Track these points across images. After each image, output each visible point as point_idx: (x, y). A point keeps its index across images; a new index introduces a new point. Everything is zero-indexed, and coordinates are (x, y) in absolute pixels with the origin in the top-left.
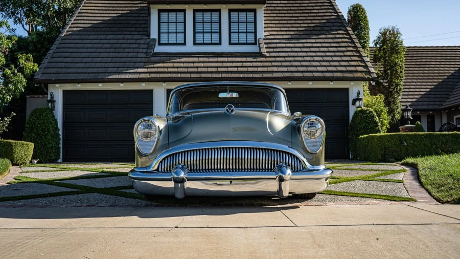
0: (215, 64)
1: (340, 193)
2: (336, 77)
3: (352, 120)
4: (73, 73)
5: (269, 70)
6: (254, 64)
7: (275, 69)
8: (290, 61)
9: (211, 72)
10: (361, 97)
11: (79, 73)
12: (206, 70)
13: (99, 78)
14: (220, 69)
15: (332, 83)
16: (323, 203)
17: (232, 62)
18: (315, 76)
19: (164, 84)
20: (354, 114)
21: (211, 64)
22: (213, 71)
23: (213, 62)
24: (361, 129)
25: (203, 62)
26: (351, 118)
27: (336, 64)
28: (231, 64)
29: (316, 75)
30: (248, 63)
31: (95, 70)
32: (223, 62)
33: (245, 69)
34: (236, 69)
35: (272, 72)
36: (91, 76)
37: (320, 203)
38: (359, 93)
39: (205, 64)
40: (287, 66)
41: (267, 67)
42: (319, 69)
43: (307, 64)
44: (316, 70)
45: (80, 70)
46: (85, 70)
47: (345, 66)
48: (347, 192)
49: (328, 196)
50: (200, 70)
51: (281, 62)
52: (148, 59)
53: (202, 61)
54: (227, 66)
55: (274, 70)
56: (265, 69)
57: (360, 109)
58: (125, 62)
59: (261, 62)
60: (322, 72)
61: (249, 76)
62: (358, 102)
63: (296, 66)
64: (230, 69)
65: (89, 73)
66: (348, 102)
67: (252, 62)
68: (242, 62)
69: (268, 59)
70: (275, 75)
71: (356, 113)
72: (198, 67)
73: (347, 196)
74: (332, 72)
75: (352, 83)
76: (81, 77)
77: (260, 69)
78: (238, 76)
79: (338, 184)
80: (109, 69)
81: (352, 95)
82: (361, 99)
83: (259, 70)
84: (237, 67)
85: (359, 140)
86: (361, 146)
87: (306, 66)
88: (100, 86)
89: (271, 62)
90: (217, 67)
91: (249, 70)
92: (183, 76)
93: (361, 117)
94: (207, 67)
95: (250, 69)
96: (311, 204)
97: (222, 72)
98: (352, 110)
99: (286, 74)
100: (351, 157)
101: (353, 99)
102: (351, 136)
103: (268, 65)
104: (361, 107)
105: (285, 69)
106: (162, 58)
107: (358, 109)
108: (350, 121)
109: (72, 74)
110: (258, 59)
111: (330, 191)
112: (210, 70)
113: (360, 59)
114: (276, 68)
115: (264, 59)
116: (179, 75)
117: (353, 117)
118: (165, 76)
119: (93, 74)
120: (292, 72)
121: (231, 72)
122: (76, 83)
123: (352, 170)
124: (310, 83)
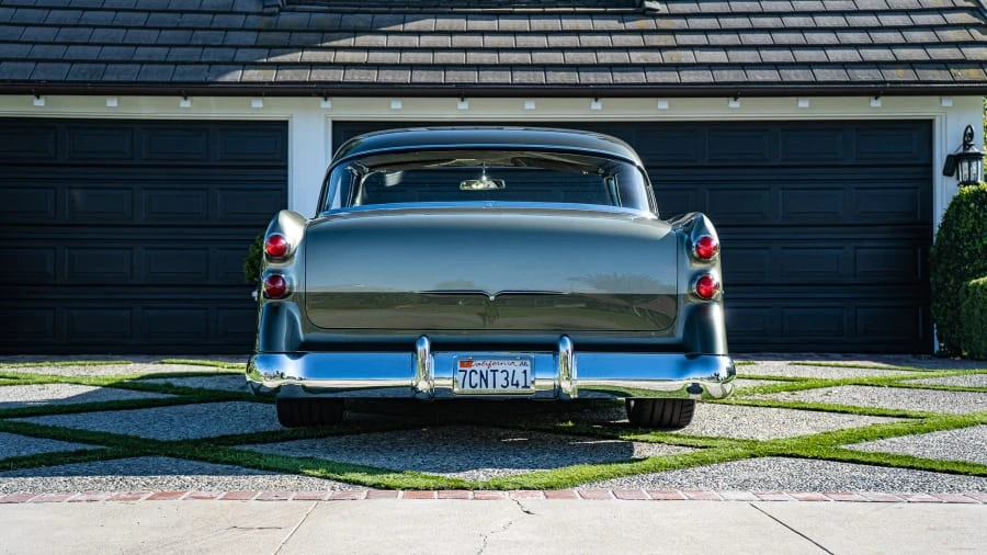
0: (491, 41)
1: (942, 464)
2: (891, 82)
3: (944, 226)
4: (17, 60)
5: (667, 61)
6: (619, 40)
7: (687, 57)
8: (737, 31)
9: (479, 67)
10: (975, 150)
11: (37, 61)
12: (460, 58)
13: (106, 78)
14: (507, 58)
15: (876, 103)
16: (895, 495)
17: (546, 33)
18: (819, 79)
19: (326, 104)
20: (952, 205)
21: (476, 41)
22: (486, 61)
23: (483, 33)
24: (974, 255)
25: (451, 33)
26: (938, 219)
27: (894, 37)
28: (541, 41)
29: (823, 75)
30: (599, 38)
31: (93, 52)
32: (515, 33)
33: (589, 58)
34: (557, 58)
35: (678, 67)
36: (81, 73)
37: (883, 494)
38: (971, 136)
39: (459, 41)
40: (726, 48)
41: (660, 49)
42: (836, 55)
43: (794, 42)
44: (824, 59)
45: (39, 51)
46: (57, 52)
47: (923, 45)
48: (965, 464)
49: (904, 474)
50: (441, 57)
51: (705, 32)
52: (267, 19)
53: (447, 28)
54: (529, 45)
55: (683, 60)
56: (655, 57)
57: (974, 188)
58: (194, 29)
59: (641, 32)
60: (844, 65)
61: (600, 80)
62: (965, 165)
63: (757, 47)
64: (539, 57)
65: (72, 62)
66: (930, 165)
67: (610, 33)
68: (578, 33)
69: (664, 24)
70: (689, 77)
71: (958, 204)
72: (433, 50)
73: (966, 474)
74: (878, 65)
75: (947, 102)
76: (43, 73)
77: (636, 57)
78: (567, 80)
79: (927, 436)
80: (141, 50)
81: (946, 143)
82: (978, 157)
83: (634, 60)
84: (563, 49)
85: (967, 292)
86: (977, 312)
87: (791, 47)
88: (112, 107)
89: (673, 32)
90: (498, 50)
91: (602, 61)
92: (388, 76)
93: (976, 216)
94: (466, 50)
95: (605, 58)
96: (856, 497)
97: (512, 67)
98: (945, 191)
99: (725, 72)
100: (936, 347)
101: (949, 157)
102: (940, 280)
103: (662, 43)
104: (978, 184)
105: (720, 57)
106: (314, 16)
107: (966, 189)
108: (936, 230)
109: (12, 64)
110: (630, 25)
111: (908, 457)
112: (474, 58)
113: (976, 20)
114: (690, 53)
115: (649, 24)
116: (372, 76)
117: (946, 216)
118: (330, 79)
119: (86, 66)
120: (743, 66)
121: (545, 67)
122: (29, 93)
123: (955, 390)
124: (804, 103)
